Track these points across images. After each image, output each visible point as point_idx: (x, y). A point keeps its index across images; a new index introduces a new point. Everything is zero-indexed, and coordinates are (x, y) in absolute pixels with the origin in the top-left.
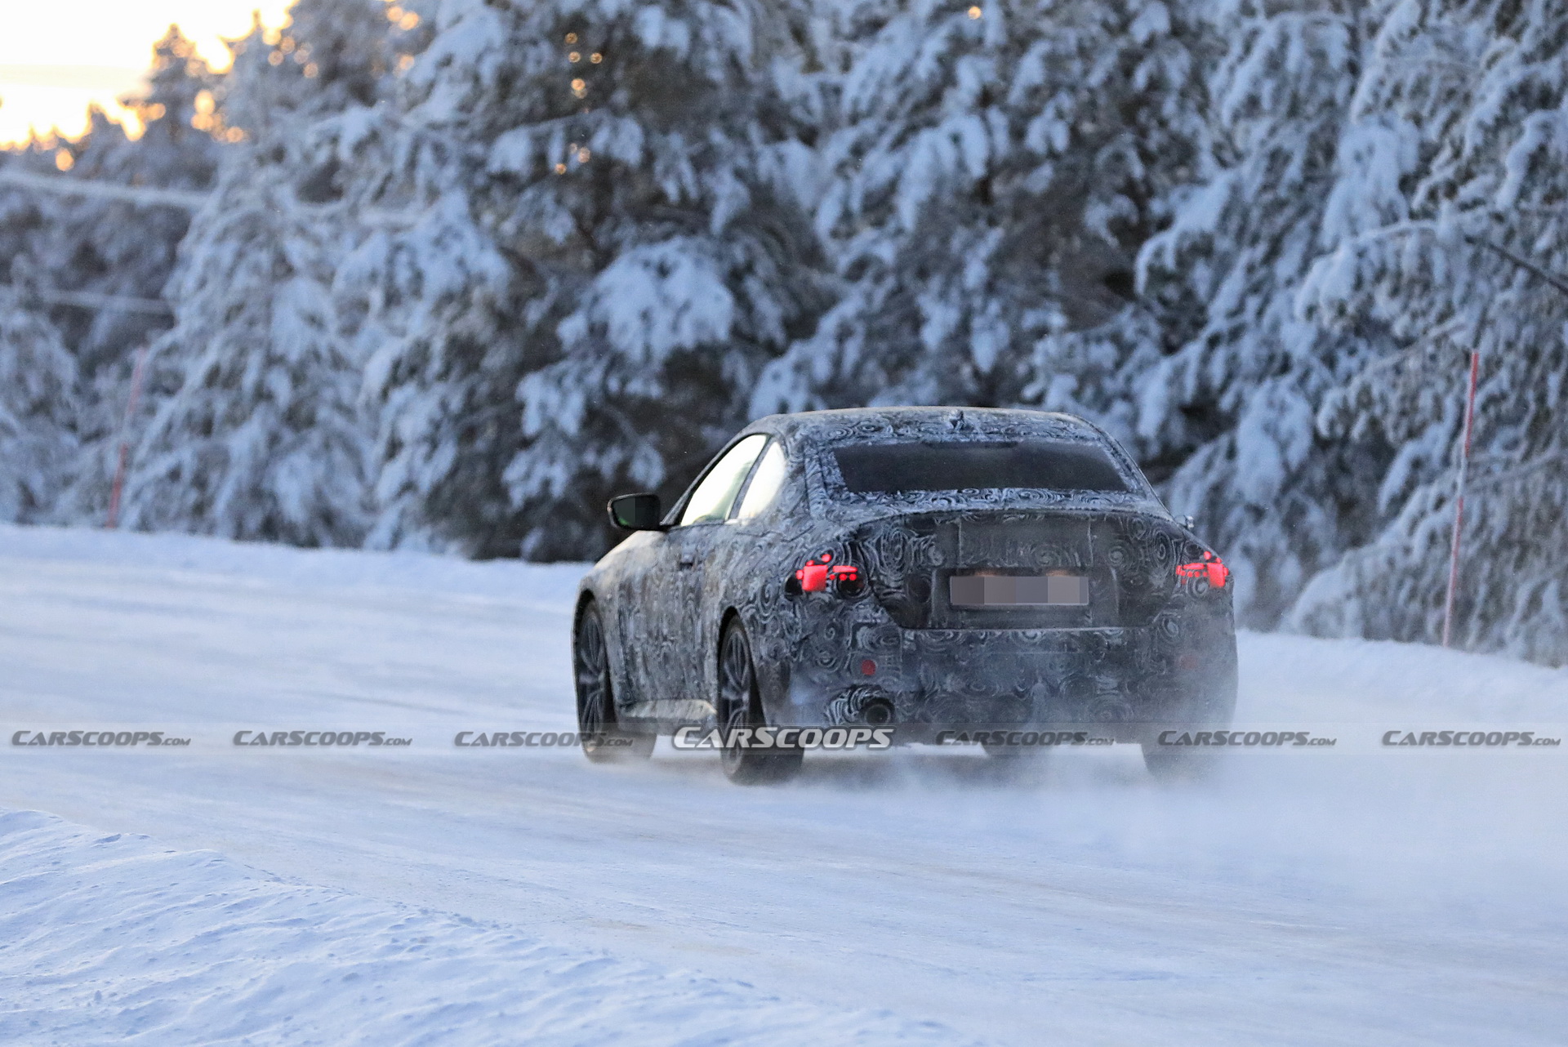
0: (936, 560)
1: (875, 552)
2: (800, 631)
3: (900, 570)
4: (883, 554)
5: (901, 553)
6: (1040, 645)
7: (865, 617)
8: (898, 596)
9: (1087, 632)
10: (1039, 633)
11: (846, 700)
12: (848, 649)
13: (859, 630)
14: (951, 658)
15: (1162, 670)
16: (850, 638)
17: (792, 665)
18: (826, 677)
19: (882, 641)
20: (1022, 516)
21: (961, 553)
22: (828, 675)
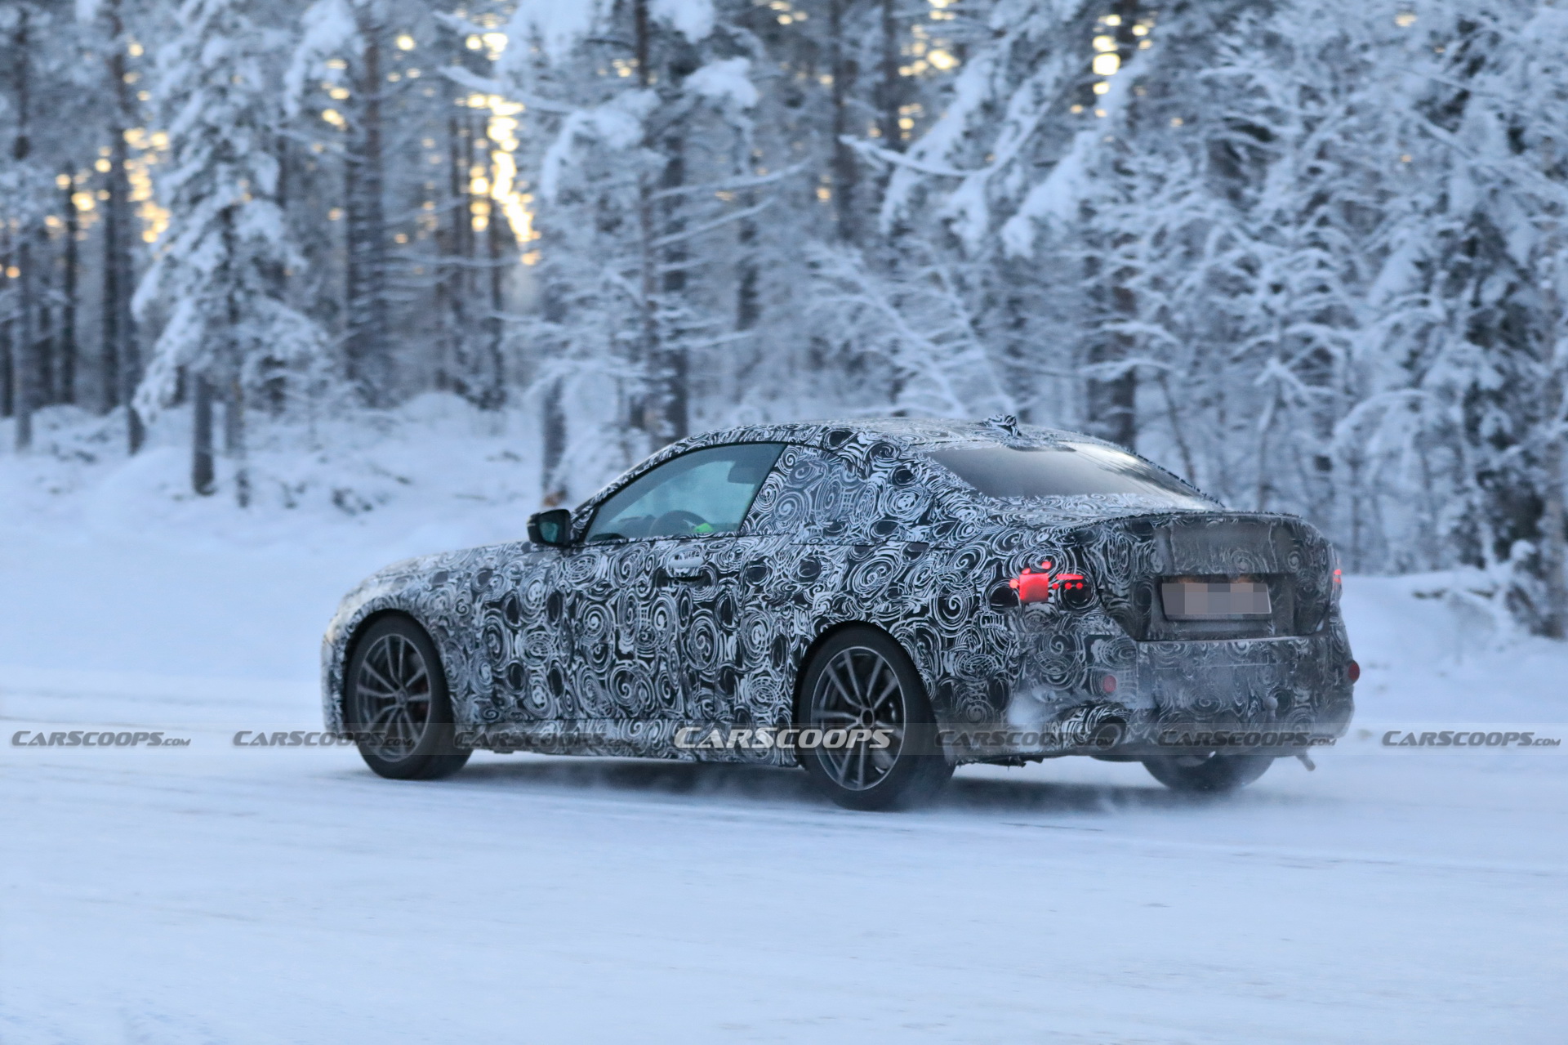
0: (1157, 566)
1: (1103, 558)
2: (1018, 645)
3: (1127, 577)
4: (1111, 560)
5: (1127, 559)
6: (1249, 657)
7: (1097, 629)
8: (1124, 606)
9: (1282, 641)
10: (1248, 644)
11: (1081, 719)
12: (1084, 664)
13: (1093, 643)
14: (1180, 673)
15: (1335, 681)
16: (1084, 652)
17: (1011, 683)
18: (1054, 696)
19: (1120, 655)
20: (1221, 520)
21: (1176, 559)
22: (1057, 692)
